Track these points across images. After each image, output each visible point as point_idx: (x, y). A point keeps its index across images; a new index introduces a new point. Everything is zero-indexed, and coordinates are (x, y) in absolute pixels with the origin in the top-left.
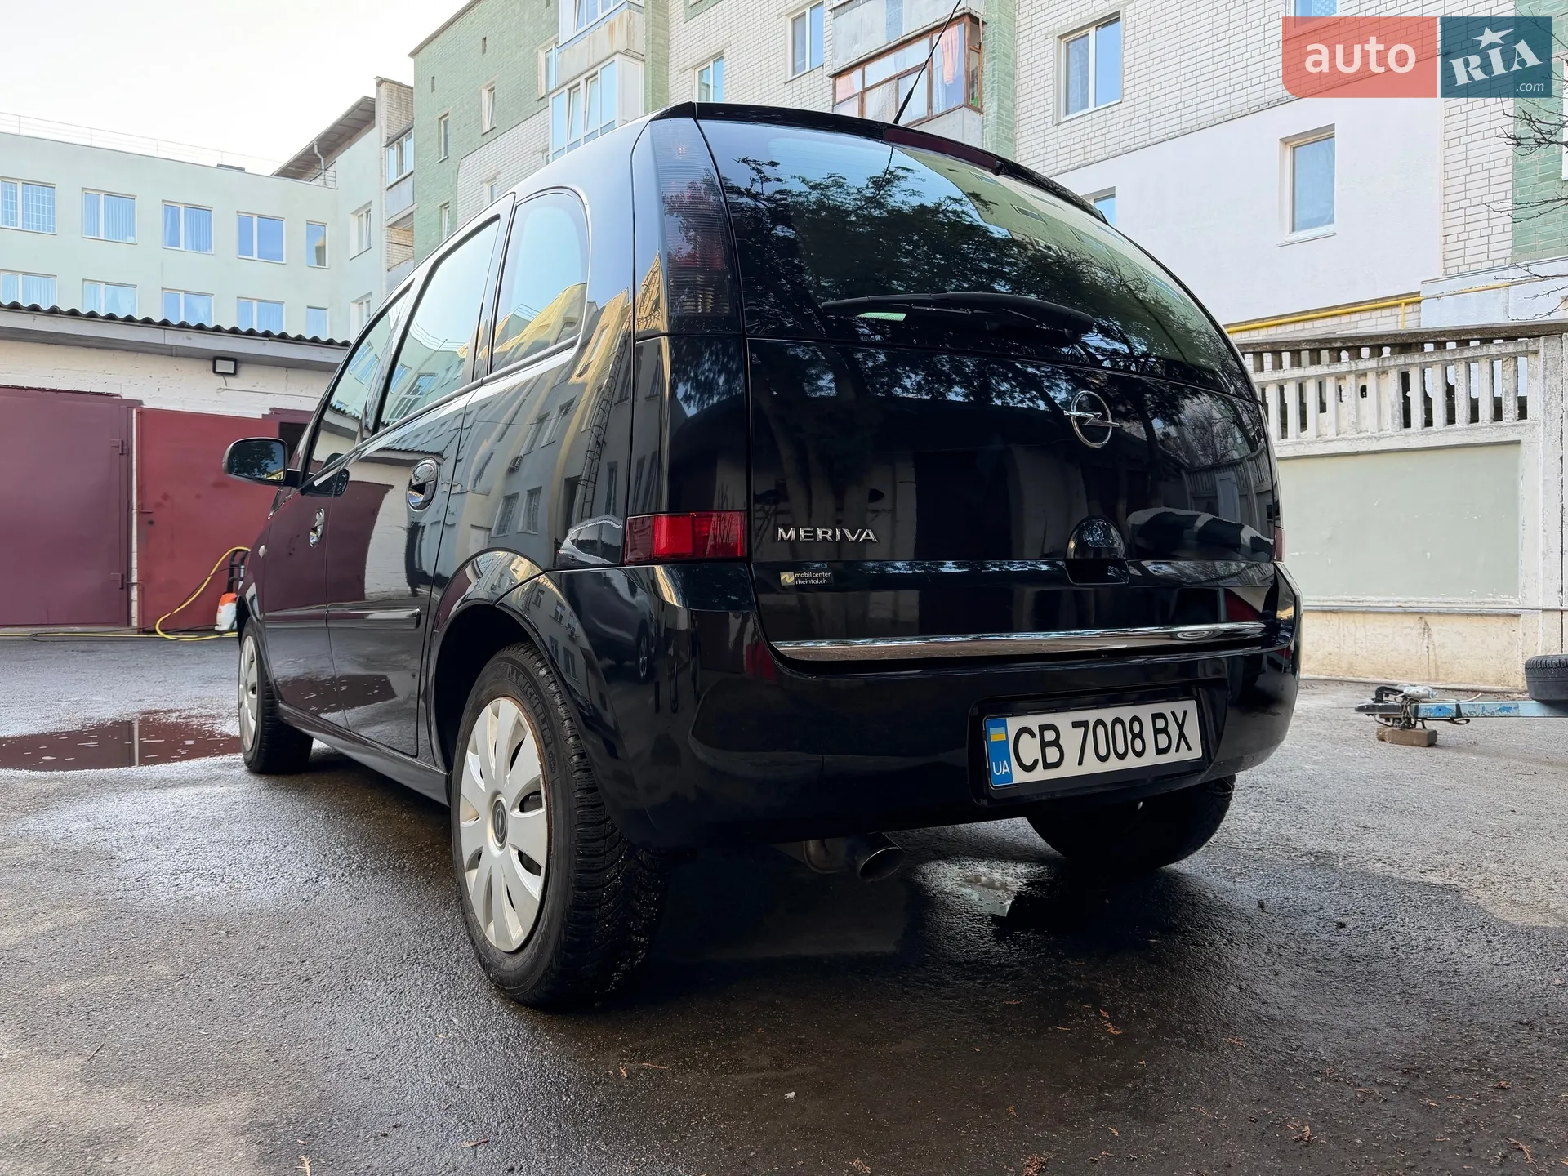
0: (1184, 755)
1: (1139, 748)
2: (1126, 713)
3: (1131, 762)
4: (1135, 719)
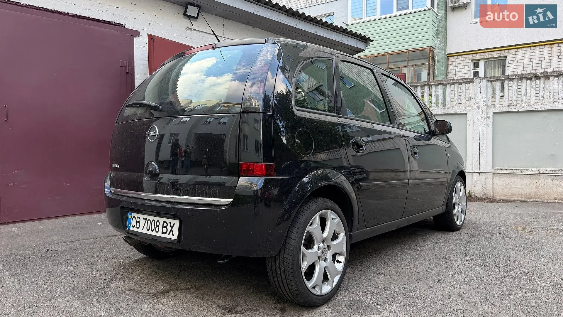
0: (171, 236)
1: (157, 230)
2: (156, 219)
3: (154, 233)
4: (158, 221)
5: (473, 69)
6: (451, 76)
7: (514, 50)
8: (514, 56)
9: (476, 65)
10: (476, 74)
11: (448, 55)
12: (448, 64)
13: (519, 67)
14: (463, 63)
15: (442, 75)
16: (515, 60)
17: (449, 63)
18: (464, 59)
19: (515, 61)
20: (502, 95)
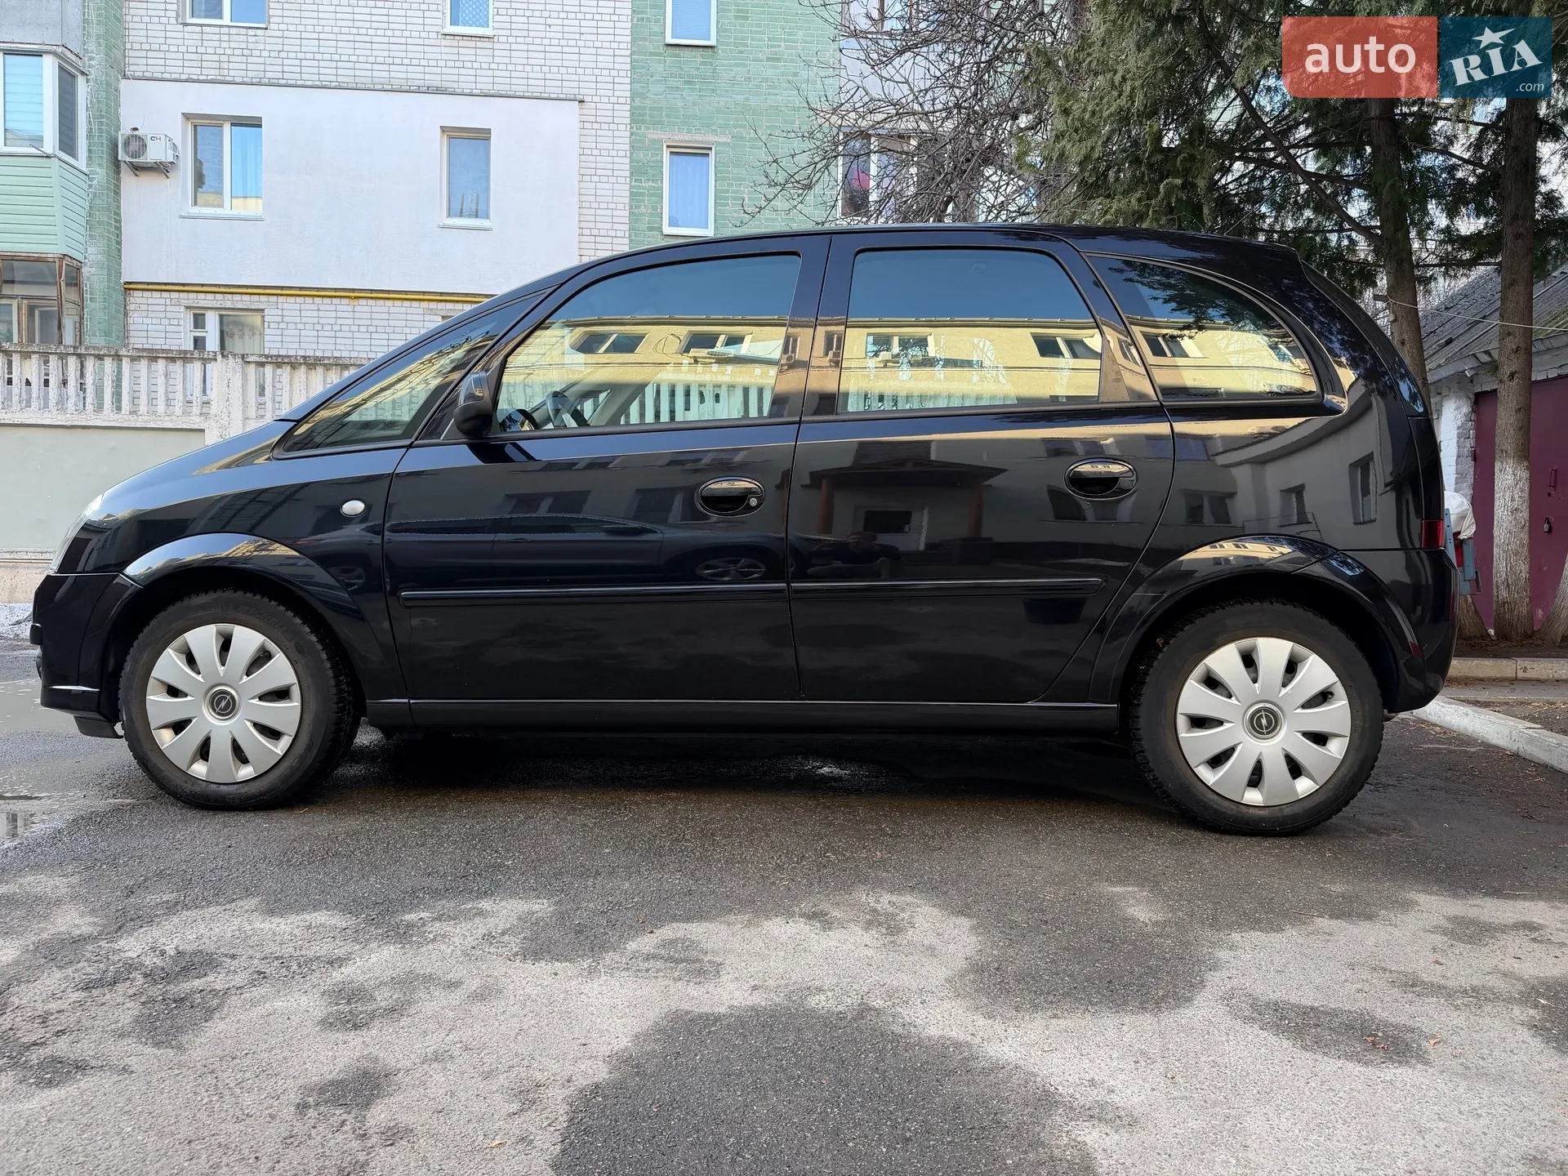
5: (192, 329)
6: (137, 340)
7: (281, 299)
8: (280, 312)
9: (199, 321)
10: (199, 343)
11: (126, 286)
12: (128, 308)
13: (308, 339)
14: (165, 311)
15: (103, 334)
16: (283, 321)
17: (131, 307)
18: (168, 303)
19: (283, 325)
20: (260, 399)
